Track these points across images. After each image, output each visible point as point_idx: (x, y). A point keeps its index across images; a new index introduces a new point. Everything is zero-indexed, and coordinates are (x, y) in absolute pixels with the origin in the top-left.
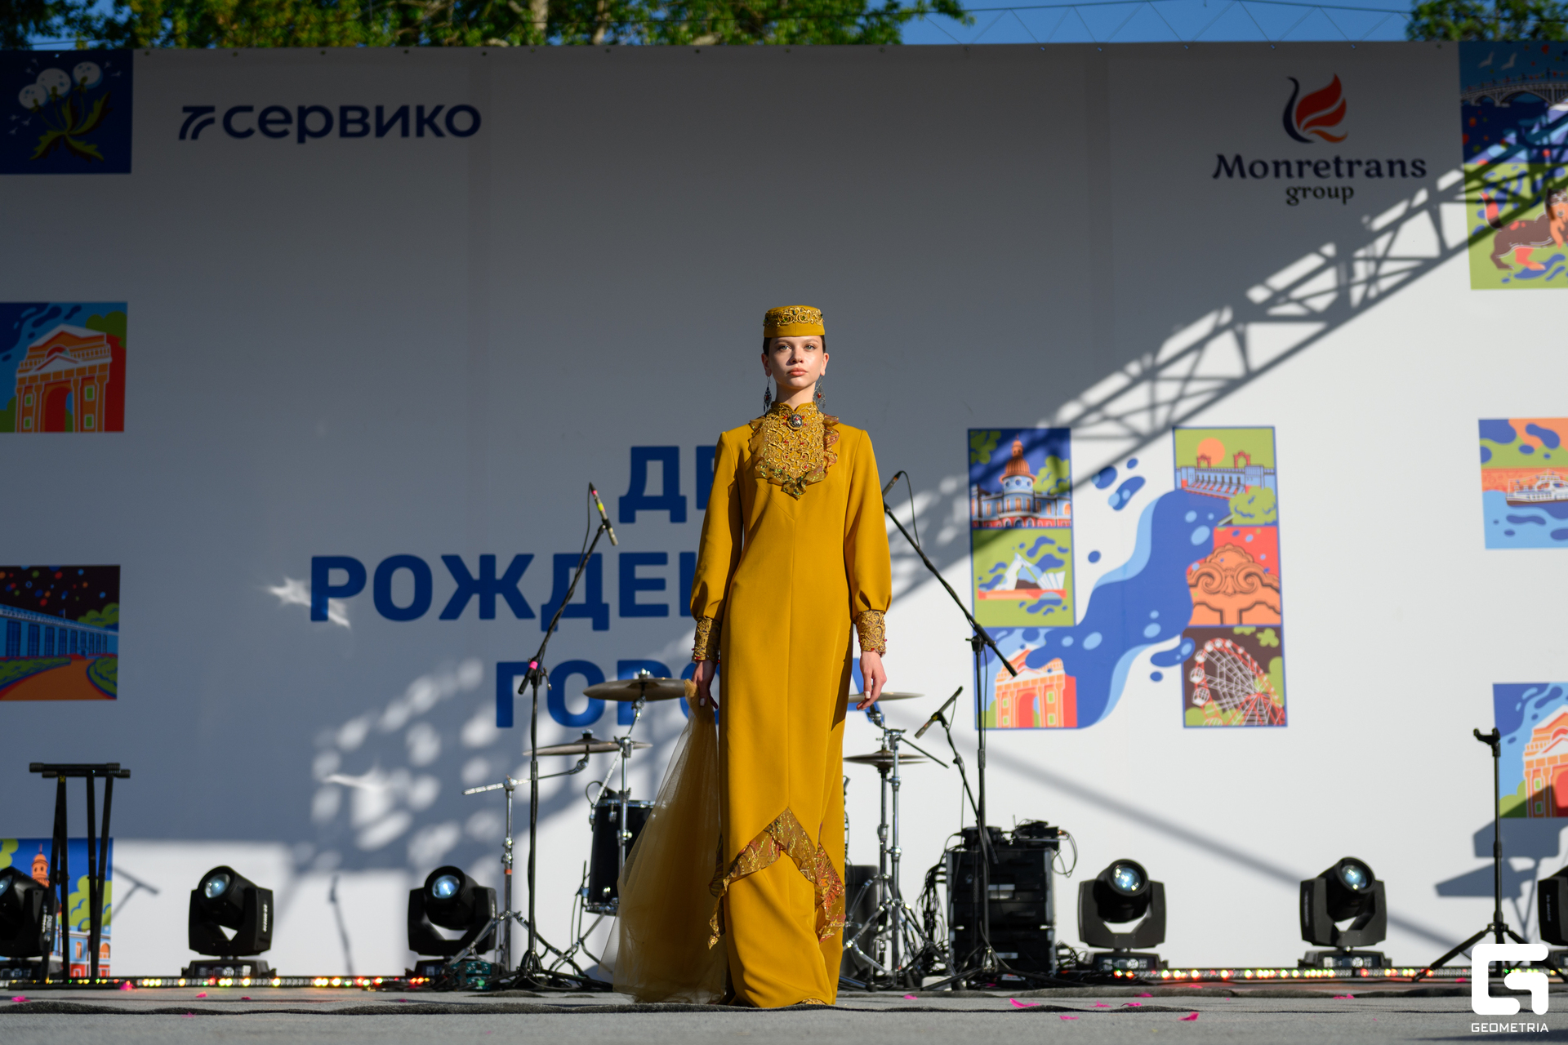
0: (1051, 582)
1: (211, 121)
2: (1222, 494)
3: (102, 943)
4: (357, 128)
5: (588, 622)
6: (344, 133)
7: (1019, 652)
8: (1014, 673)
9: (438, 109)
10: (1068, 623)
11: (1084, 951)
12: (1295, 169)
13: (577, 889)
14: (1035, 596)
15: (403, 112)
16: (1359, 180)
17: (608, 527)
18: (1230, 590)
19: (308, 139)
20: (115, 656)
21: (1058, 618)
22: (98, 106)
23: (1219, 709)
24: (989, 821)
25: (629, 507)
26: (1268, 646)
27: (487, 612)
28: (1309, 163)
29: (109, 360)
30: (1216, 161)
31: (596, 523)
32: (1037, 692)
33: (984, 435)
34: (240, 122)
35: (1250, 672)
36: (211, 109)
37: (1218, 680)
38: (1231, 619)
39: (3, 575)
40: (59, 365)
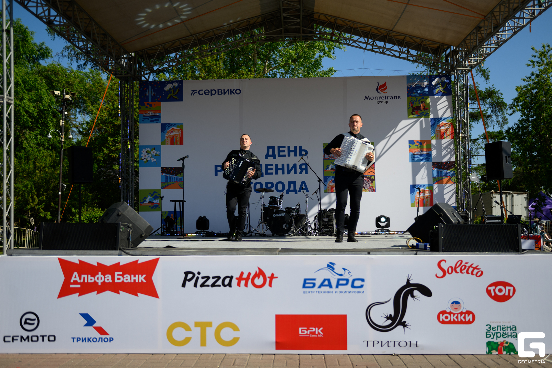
1: (196, 92)
4: (221, 93)
6: (218, 94)
9: (234, 90)
15: (228, 90)
18: (367, 169)
19: (212, 95)
22: (177, 90)
25: (267, 156)
26: (373, 179)
29: (180, 133)
34: (201, 92)
35: (369, 183)
36: (196, 90)
38: (367, 174)
39: (164, 169)
40: (172, 134)
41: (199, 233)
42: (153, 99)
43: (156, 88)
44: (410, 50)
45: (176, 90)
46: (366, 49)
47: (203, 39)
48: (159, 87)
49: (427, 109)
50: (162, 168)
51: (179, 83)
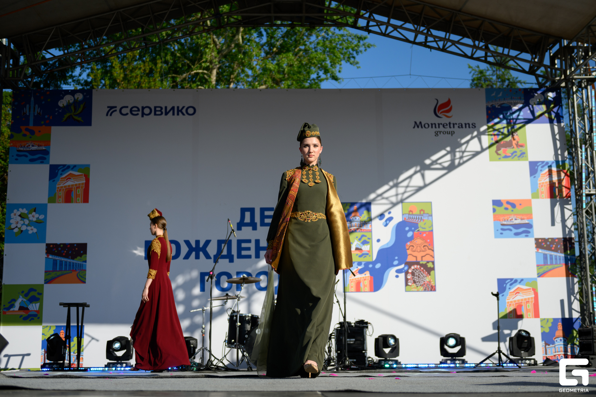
0: (366, 248)
1: (116, 111)
2: (416, 222)
3: (81, 357)
4: (159, 113)
5: (227, 260)
6: (155, 114)
7: (356, 269)
8: (354, 275)
9: (183, 107)
10: (371, 260)
11: (376, 359)
12: (437, 126)
13: (224, 340)
14: (361, 252)
15: (173, 108)
16: (456, 129)
17: (234, 232)
18: (419, 251)
19: (145, 116)
20: (85, 270)
21: (368, 259)
22: (82, 106)
23: (416, 286)
24: (347, 320)
25: (240, 225)
26: (430, 267)
27: (197, 257)
28: (441, 124)
29: (84, 182)
30: (414, 123)
31: (230, 231)
32: (361, 281)
33: (345, 204)
34: (124, 111)
35: (425, 275)
36: (116, 107)
37: (415, 277)
38: (419, 259)
39: (51, 246)
40: (69, 183)
42: (37, 122)
43: (43, 102)
44: (490, 46)
45: (79, 107)
46: (414, 43)
48: (49, 100)
49: (522, 146)
50: (48, 245)
51: (85, 94)
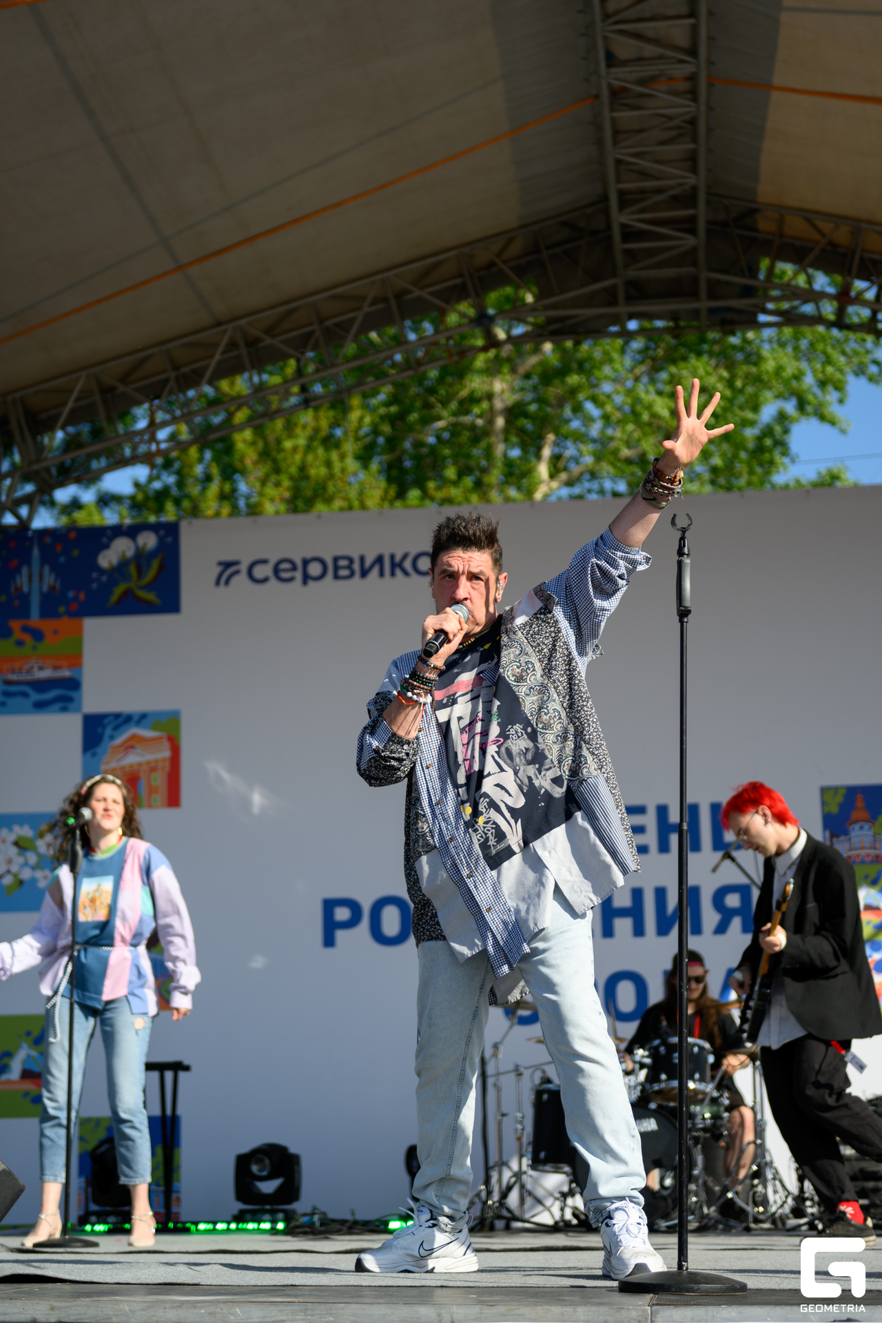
1: (237, 572)
3: (174, 1196)
4: (347, 572)
6: (336, 577)
9: (405, 556)
14: (879, 916)
15: (379, 560)
19: (310, 582)
22: (155, 564)
29: (167, 754)
33: (833, 789)
34: (259, 572)
36: (236, 563)
41: (248, 1216)
42: (49, 610)
43: (62, 560)
45: (149, 566)
47: (268, 341)
48: (76, 553)
51: (162, 532)
